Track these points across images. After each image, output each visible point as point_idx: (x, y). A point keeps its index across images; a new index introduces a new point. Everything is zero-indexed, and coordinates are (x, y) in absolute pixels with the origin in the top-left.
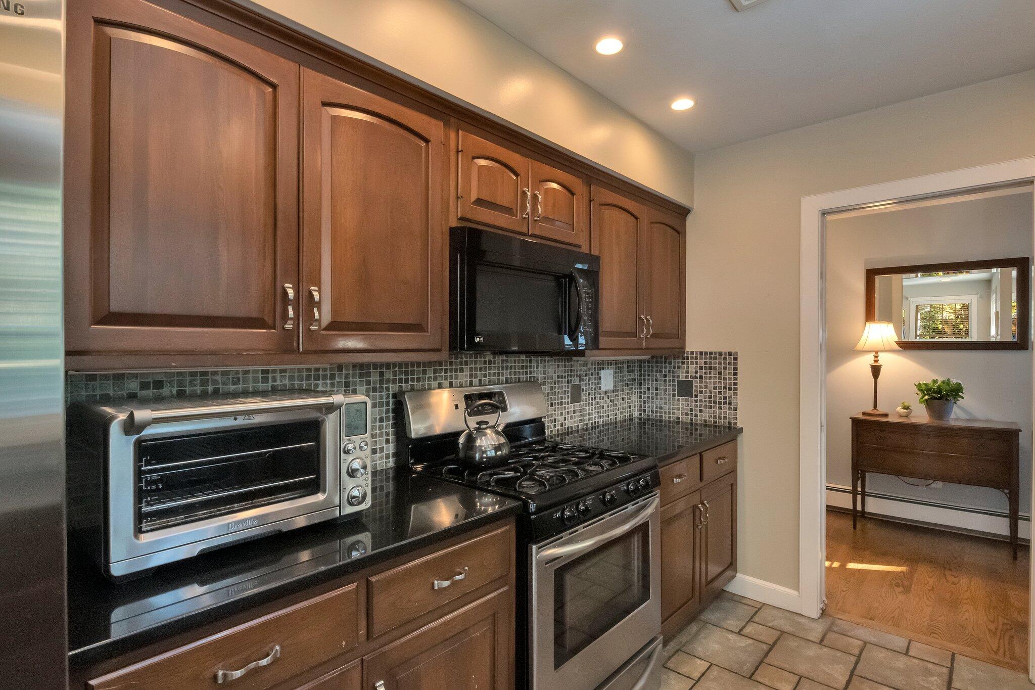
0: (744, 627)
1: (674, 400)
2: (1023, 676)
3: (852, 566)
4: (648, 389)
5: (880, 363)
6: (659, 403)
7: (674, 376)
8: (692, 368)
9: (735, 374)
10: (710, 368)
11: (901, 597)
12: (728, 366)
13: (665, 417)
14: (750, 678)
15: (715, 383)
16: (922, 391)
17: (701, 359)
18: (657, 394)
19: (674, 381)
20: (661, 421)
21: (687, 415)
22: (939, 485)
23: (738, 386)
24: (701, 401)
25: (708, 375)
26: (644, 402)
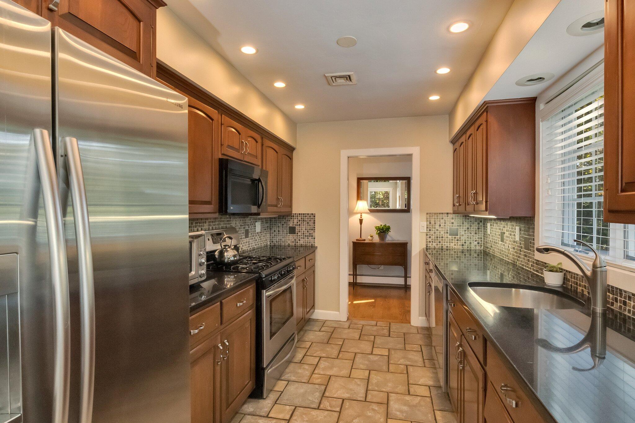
0: (321, 329)
1: (287, 236)
2: (409, 324)
3: (355, 302)
4: (275, 231)
5: (362, 218)
6: (280, 237)
7: (287, 225)
8: (295, 221)
9: (314, 223)
10: (304, 221)
11: (373, 309)
12: (311, 220)
13: (283, 244)
14: (327, 343)
15: (306, 227)
16: (377, 229)
17: (299, 217)
18: (279, 233)
19: (287, 227)
20: (281, 246)
21: (293, 242)
22: (382, 267)
23: (315, 228)
24: (299, 236)
25: (303, 224)
26: (273, 237)
